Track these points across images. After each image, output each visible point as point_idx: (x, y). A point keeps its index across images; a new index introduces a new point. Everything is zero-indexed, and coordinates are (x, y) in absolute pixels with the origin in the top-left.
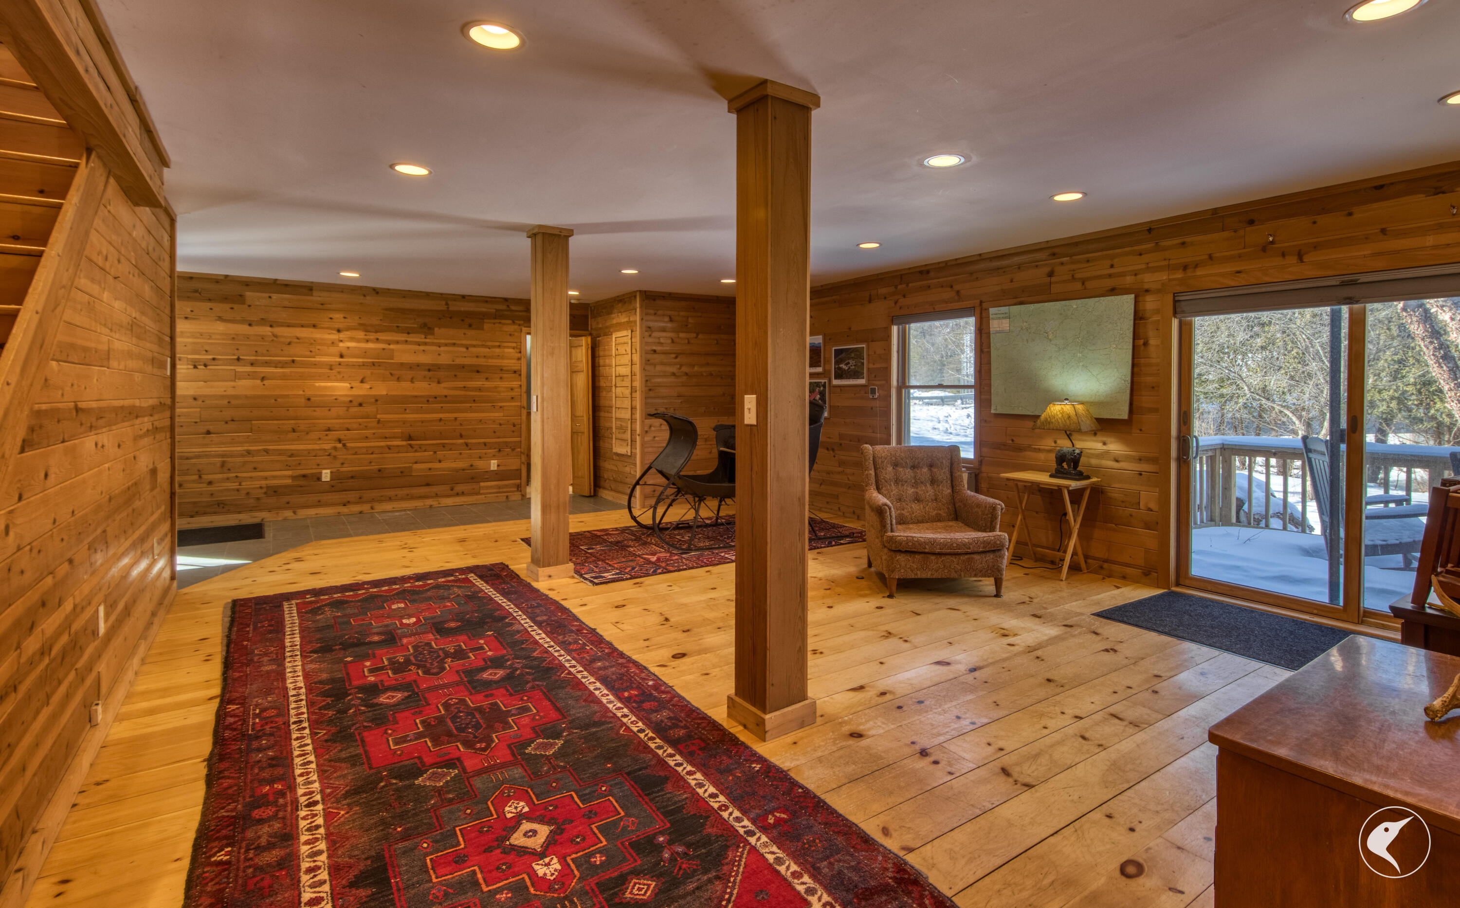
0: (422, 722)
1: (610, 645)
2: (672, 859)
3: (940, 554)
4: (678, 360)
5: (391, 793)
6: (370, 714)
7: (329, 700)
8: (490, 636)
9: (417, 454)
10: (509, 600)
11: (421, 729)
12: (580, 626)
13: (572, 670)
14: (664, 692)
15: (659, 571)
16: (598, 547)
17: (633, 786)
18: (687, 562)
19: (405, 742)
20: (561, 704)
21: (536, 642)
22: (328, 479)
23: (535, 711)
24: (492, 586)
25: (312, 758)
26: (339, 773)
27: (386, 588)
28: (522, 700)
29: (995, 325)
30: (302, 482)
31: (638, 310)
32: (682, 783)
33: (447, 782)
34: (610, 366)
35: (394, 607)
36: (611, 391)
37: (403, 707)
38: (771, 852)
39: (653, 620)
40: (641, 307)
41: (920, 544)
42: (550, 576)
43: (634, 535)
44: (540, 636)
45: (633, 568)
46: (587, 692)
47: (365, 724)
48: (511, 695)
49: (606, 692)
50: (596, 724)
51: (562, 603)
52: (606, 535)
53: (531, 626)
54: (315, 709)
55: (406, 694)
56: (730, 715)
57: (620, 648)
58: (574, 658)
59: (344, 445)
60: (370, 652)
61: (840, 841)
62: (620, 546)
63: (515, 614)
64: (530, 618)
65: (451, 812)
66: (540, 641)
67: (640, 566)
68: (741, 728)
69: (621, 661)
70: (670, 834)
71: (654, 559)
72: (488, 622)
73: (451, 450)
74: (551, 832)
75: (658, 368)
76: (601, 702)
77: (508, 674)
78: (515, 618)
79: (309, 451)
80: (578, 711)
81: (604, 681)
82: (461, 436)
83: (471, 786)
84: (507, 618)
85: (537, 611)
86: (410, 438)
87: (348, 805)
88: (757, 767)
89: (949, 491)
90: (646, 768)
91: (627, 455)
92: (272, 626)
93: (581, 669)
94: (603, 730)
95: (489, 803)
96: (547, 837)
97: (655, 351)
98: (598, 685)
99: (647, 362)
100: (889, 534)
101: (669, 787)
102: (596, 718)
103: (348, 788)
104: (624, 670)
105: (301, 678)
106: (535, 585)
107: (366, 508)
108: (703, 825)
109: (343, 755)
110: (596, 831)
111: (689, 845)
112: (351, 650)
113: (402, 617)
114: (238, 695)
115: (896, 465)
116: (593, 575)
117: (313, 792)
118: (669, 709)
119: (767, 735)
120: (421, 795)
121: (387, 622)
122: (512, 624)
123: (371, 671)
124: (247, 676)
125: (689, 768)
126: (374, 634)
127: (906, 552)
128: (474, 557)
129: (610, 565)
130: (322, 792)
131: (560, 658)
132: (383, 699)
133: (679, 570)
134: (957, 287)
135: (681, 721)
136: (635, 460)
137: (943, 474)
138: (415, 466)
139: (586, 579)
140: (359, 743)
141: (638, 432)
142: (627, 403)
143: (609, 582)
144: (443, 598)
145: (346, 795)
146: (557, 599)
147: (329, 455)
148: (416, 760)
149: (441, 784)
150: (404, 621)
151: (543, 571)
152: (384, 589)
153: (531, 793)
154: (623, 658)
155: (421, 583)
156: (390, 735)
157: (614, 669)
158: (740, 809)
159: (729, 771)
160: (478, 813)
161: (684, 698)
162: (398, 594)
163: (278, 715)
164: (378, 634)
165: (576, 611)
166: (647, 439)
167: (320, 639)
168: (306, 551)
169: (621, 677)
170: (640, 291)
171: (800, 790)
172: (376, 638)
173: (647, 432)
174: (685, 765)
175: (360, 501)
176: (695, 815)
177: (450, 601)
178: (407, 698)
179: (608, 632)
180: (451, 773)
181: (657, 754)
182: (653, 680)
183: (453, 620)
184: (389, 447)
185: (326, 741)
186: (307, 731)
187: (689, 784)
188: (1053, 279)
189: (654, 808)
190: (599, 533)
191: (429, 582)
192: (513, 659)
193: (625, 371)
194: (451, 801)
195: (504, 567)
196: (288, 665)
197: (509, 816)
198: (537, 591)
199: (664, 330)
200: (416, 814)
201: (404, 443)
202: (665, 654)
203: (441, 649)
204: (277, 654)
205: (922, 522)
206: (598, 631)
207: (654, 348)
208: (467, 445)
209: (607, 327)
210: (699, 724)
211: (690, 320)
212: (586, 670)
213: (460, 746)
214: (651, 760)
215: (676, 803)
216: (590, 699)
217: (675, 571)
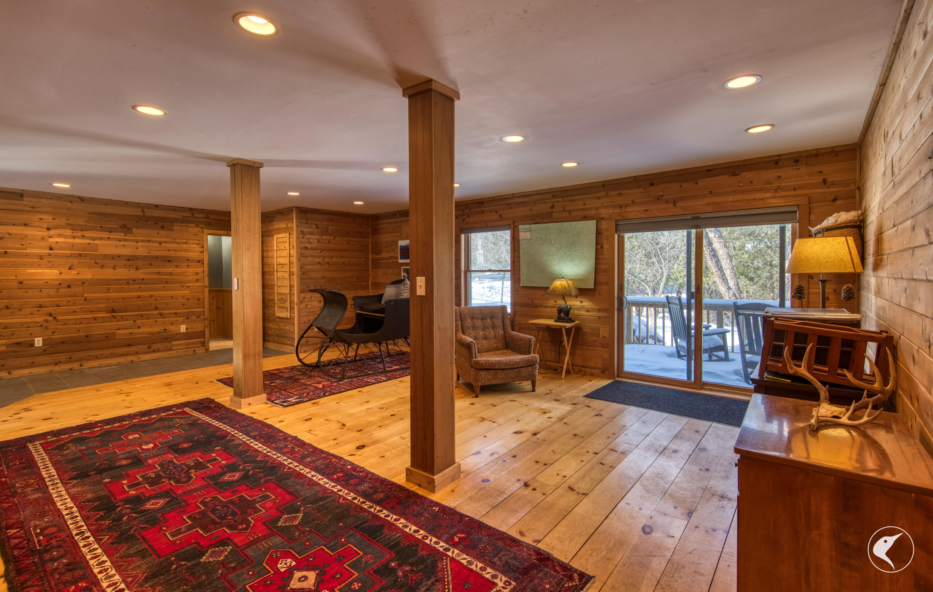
0: (189, 517)
1: (310, 446)
2: (405, 575)
3: (504, 369)
4: (322, 254)
5: (184, 572)
6: (143, 518)
7: (101, 513)
8: (219, 450)
9: (119, 323)
10: (225, 424)
11: (190, 523)
12: (286, 437)
13: (291, 466)
14: (360, 472)
15: (327, 394)
16: (278, 382)
17: (362, 535)
18: (344, 387)
19: (180, 533)
20: (292, 490)
21: (256, 451)
22: (41, 345)
23: (274, 497)
24: (206, 414)
25: (105, 558)
26: (133, 565)
27: (118, 424)
28: (261, 491)
29: (522, 235)
30: (17, 349)
31: (294, 220)
32: (394, 527)
33: (226, 556)
34: (273, 257)
35: (130, 437)
36: (273, 274)
37: (168, 509)
38: (464, 559)
39: (334, 426)
40: (297, 218)
41: (493, 364)
42: (250, 404)
43: (301, 372)
44: (257, 445)
45: (309, 394)
46: (307, 479)
47: (141, 526)
48: (251, 489)
49: (320, 477)
50: (321, 499)
51: (265, 421)
52: (281, 372)
53: (248, 440)
54: (92, 521)
55: (167, 500)
56: (408, 480)
57: (320, 447)
58: (289, 458)
59: (55, 318)
60: (123, 473)
61: (500, 543)
62: (293, 380)
63: (233, 433)
64: (246, 435)
65: (237, 576)
66: (259, 449)
67: (312, 391)
68: (417, 487)
69: (323, 455)
70: (397, 560)
71: (320, 386)
72: (213, 441)
73: (148, 319)
74: (317, 574)
75: (309, 259)
76: (320, 484)
77: (243, 475)
78: (233, 436)
79: (22, 324)
80: (306, 492)
81: (316, 469)
82: (156, 308)
83: (246, 555)
84: (228, 436)
85: (249, 429)
86: (113, 311)
87: (151, 586)
88: (437, 509)
89: (502, 332)
90: (366, 522)
91: (287, 318)
92: (24, 463)
93: (297, 464)
94: (328, 502)
95: (264, 564)
96: (316, 578)
97: (306, 248)
98: (313, 473)
99: (301, 255)
100: (474, 359)
101: (386, 531)
102: (320, 495)
103: (146, 575)
104: (328, 461)
105: (69, 500)
106: (239, 411)
107: (76, 366)
108: (416, 550)
109: (132, 551)
110: (349, 568)
111: (412, 565)
112: (105, 474)
113: (140, 445)
114: (14, 521)
115: (472, 318)
116: (281, 400)
117: (117, 583)
118: (368, 482)
119: (436, 489)
120: (208, 569)
121: (129, 449)
122: (233, 440)
123: (129, 487)
124: (16, 505)
125: (395, 517)
126: (121, 459)
127: (485, 369)
128: (183, 395)
129: (291, 393)
130: (124, 581)
131: (279, 459)
132: (148, 506)
133: (341, 392)
134: (499, 213)
135: (378, 488)
136: (294, 322)
137: (499, 322)
138: (118, 332)
139: (277, 404)
140: (141, 540)
141: (296, 302)
142: (287, 283)
143: (294, 404)
144: (170, 427)
145: (146, 580)
146: (260, 419)
147: (41, 326)
148: (195, 545)
149: (222, 558)
150: (144, 447)
151: (244, 401)
152: (116, 425)
153: (293, 552)
154: (324, 453)
155: (146, 418)
156: (166, 531)
157: (320, 461)
158: (436, 536)
159: (421, 514)
160: (258, 573)
161: (374, 474)
162: (129, 428)
163: (59, 530)
164: (125, 459)
165: (278, 426)
166: (302, 306)
167: (74, 468)
168: (31, 402)
169: (327, 466)
170: (296, 207)
171: (467, 519)
172: (124, 462)
173: (301, 302)
174: (391, 516)
175: (70, 360)
176: (408, 545)
177: (177, 428)
178: (168, 502)
179: (306, 438)
180: (226, 550)
181: (371, 512)
182: (350, 465)
183: (184, 442)
184: (95, 319)
185: (112, 544)
186: (92, 539)
187: (398, 527)
188: (554, 210)
189: (382, 546)
190: (275, 372)
191: (153, 417)
192: (243, 464)
193: (285, 261)
194: (234, 569)
195: (211, 401)
196: (51, 491)
197: (282, 570)
198: (243, 415)
199: (312, 234)
200: (210, 583)
201: (108, 315)
202: (351, 447)
203: (182, 464)
204: (38, 484)
205: (489, 351)
206: (298, 437)
207: (306, 246)
208: (161, 314)
209: (269, 231)
210: (390, 488)
211: (330, 228)
212: (301, 464)
213: (226, 530)
214: (368, 516)
215: (394, 540)
216: (312, 483)
217: (338, 393)
